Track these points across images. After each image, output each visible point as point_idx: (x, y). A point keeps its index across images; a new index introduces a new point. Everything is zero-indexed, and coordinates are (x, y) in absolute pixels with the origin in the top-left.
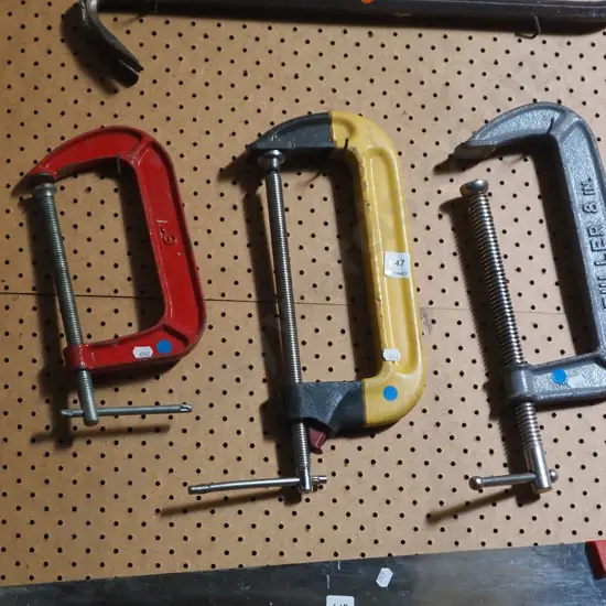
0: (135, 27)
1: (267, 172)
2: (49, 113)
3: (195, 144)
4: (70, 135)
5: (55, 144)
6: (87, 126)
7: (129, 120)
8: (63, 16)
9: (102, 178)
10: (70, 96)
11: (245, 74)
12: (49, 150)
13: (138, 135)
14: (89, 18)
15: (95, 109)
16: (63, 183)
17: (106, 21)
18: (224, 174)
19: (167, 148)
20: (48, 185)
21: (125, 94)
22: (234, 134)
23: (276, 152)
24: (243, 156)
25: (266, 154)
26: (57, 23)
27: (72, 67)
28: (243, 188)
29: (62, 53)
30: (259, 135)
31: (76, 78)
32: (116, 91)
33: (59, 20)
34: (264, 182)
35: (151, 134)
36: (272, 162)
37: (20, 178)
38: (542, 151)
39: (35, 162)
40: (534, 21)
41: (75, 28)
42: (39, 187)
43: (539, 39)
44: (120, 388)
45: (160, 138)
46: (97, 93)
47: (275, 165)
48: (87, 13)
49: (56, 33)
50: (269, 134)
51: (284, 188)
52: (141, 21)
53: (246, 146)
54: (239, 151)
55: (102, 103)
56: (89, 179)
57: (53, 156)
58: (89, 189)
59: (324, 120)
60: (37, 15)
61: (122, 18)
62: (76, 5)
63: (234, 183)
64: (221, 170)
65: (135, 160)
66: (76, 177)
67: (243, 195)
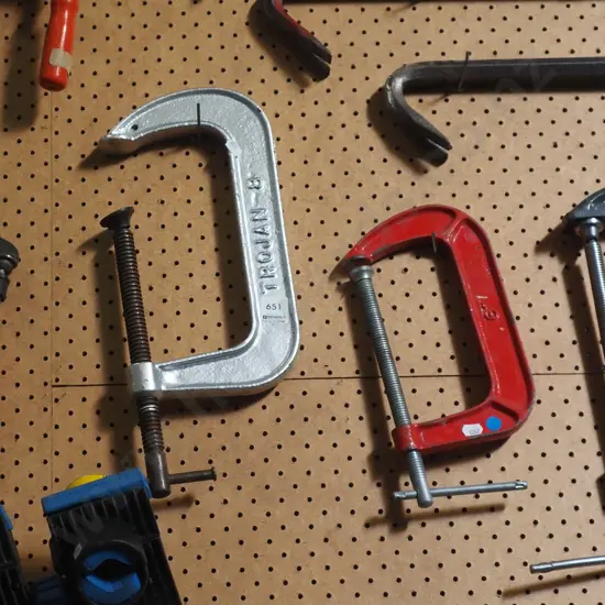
0: (441, 106)
1: (585, 241)
2: (360, 196)
3: (509, 219)
4: (384, 217)
5: (369, 228)
6: (399, 208)
7: (441, 198)
8: (368, 102)
9: (418, 258)
10: (380, 179)
11: (555, 146)
12: (363, 233)
13: (451, 213)
14: (395, 100)
15: (406, 190)
16: (379, 265)
17: (412, 102)
18: (540, 247)
19: (482, 225)
20: (365, 268)
21: (435, 173)
22: (548, 206)
23: (594, 220)
24: (558, 228)
25: (584, 223)
26: (363, 108)
27: (381, 150)
28: (562, 260)
29: (371, 137)
30: (574, 205)
31: (385, 161)
32: (426, 172)
33: (366, 105)
34: (583, 252)
35: (464, 210)
36: (590, 231)
37: (336, 263)
39: (350, 246)
41: (381, 113)
42: (355, 270)
44: (452, 468)
45: (473, 215)
46: (407, 174)
47: (594, 231)
48: (393, 96)
49: (363, 117)
50: (584, 203)
52: (447, 101)
53: (562, 218)
54: (555, 223)
55: (413, 184)
56: (404, 260)
57: (369, 238)
58: (406, 270)
60: (342, 102)
61: (428, 98)
62: (380, 90)
63: (552, 255)
64: (538, 243)
65: (450, 237)
66: (391, 258)
67: (563, 266)
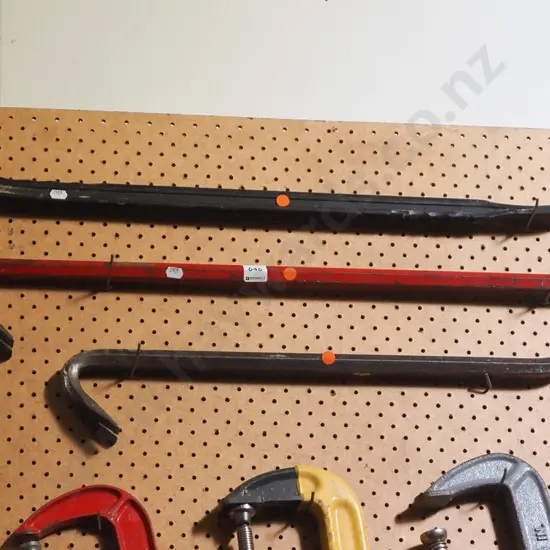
0: (114, 391)
1: (238, 525)
2: (34, 474)
3: (171, 500)
4: (55, 494)
5: (39, 504)
6: (70, 486)
7: (108, 479)
8: (46, 384)
9: (84, 534)
10: (53, 458)
11: (217, 433)
12: (34, 509)
13: (116, 493)
14: (72, 388)
15: (77, 468)
16: (47, 540)
17: (87, 386)
18: (198, 528)
19: (145, 506)
20: (33, 543)
21: (105, 454)
22: (207, 489)
23: (247, 506)
24: (215, 510)
25: (238, 508)
26: (41, 390)
27: (55, 430)
28: (217, 540)
29: (46, 417)
30: (231, 490)
31: (59, 440)
32: (96, 452)
33: (43, 387)
34: (236, 534)
35: (129, 491)
36: (243, 517)
37: (6, 537)
38: (496, 499)
39: (21, 521)
40: (485, 377)
41: (58, 395)
42: (24, 545)
43: (491, 393)
45: (137, 496)
46: (79, 454)
47: (246, 518)
48: (69, 379)
49: (41, 398)
50: (239, 489)
51: (254, 540)
52: (120, 386)
53: (219, 501)
54: (212, 506)
55: (84, 464)
56: (71, 536)
57: (38, 515)
58: (72, 545)
59: (291, 475)
60: (22, 383)
61: (102, 383)
62: (58, 373)
63: (208, 536)
64: (195, 524)
65: (114, 517)
66: (59, 534)
67: (218, 546)
